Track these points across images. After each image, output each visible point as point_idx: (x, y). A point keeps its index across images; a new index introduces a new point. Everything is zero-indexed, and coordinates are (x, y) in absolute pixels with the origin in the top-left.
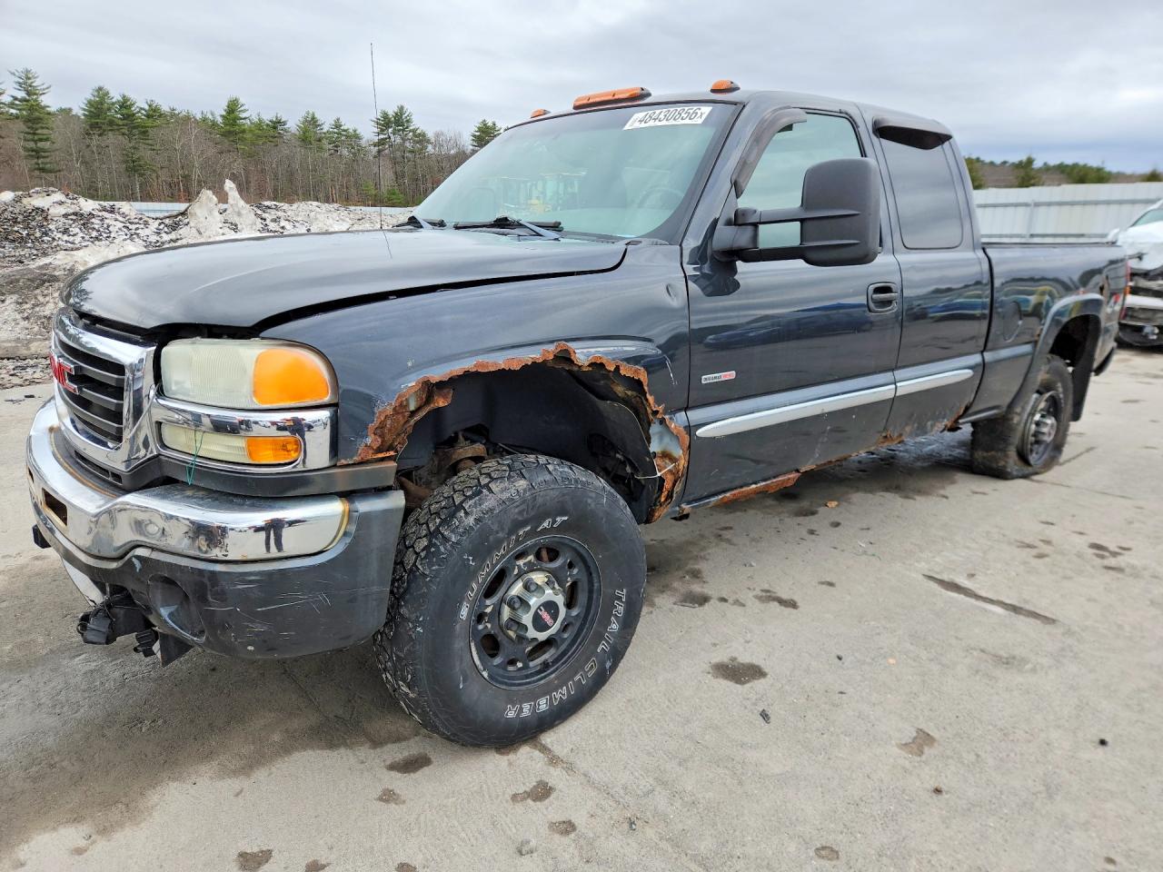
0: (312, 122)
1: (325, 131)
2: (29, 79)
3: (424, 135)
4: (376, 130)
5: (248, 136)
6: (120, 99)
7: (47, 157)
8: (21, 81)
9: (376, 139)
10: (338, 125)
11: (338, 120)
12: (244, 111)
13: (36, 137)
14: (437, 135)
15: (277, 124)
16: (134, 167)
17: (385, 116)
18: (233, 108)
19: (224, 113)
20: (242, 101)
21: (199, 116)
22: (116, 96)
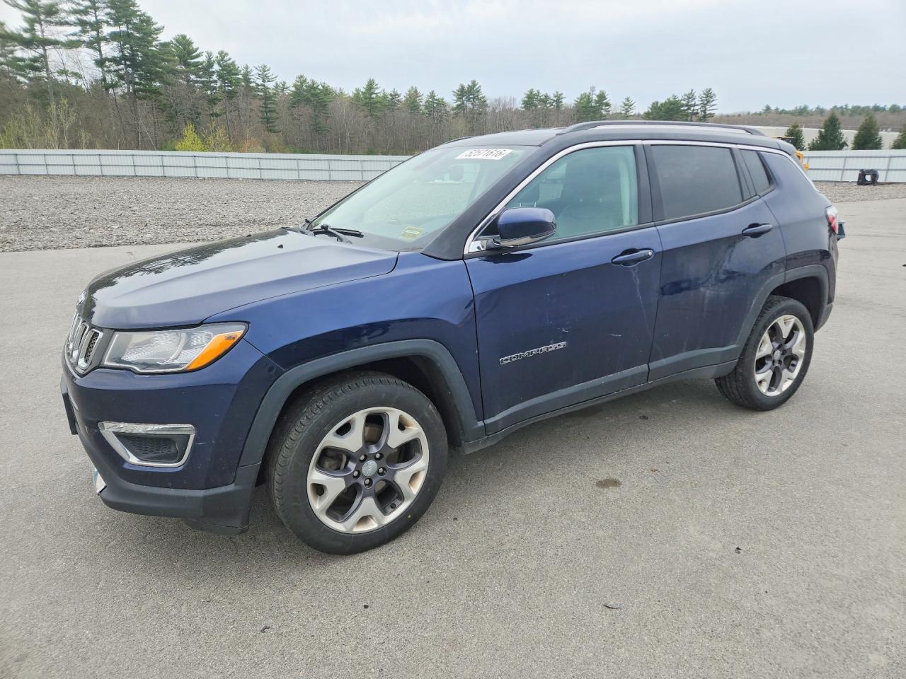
0: (414, 95)
2: (265, 71)
3: (486, 101)
4: (455, 98)
5: (379, 105)
6: (310, 83)
7: (271, 122)
8: (260, 73)
9: (455, 105)
10: (432, 95)
11: (433, 92)
12: (378, 88)
13: (268, 110)
14: (498, 100)
15: (395, 95)
16: (317, 129)
17: (463, 88)
18: (370, 86)
19: (365, 90)
20: (376, 82)
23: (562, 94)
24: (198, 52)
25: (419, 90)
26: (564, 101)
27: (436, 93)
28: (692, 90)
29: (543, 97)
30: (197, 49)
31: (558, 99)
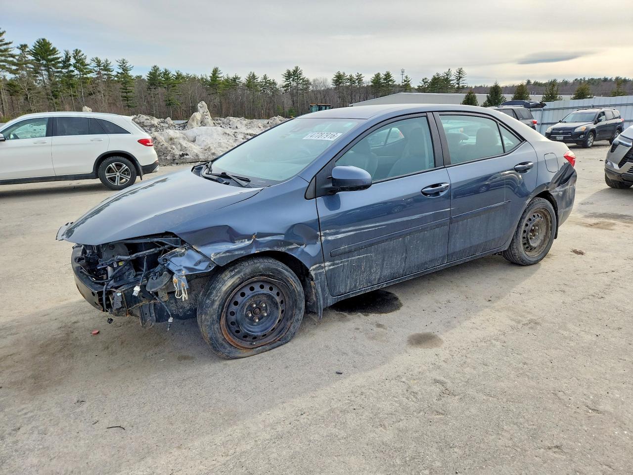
0: (253, 77)
1: (259, 81)
2: (124, 63)
3: (308, 81)
4: (285, 80)
5: (222, 86)
6: (164, 70)
7: (130, 100)
8: (121, 64)
9: (284, 84)
10: (265, 78)
11: (265, 75)
12: (221, 74)
13: (127, 91)
14: (314, 81)
15: (235, 79)
16: (169, 104)
17: (289, 72)
18: (215, 72)
19: (211, 75)
20: (220, 69)
21: (200, 77)
22: (162, 70)
23: (361, 75)
24: (56, 50)
25: (255, 75)
26: (364, 80)
27: (268, 76)
28: (449, 69)
29: (348, 77)
31: (360, 79)
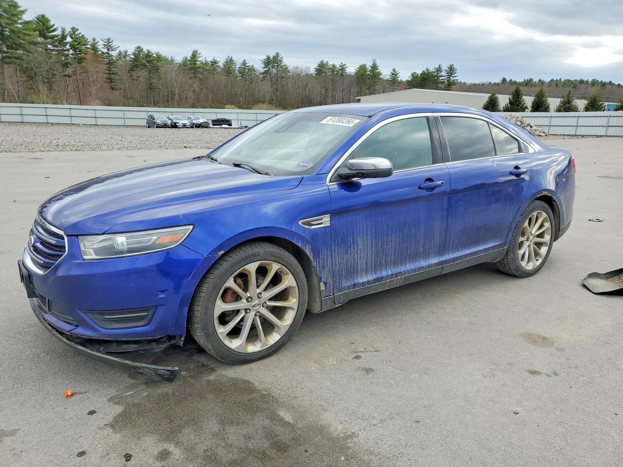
23: (345, 65)
24: (54, 27)
25: (233, 58)
26: (347, 70)
28: (440, 65)
29: (331, 66)
30: (53, 25)
31: (343, 68)
